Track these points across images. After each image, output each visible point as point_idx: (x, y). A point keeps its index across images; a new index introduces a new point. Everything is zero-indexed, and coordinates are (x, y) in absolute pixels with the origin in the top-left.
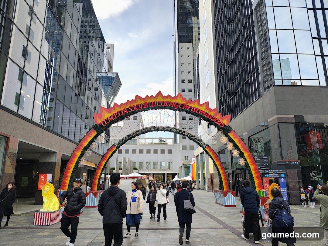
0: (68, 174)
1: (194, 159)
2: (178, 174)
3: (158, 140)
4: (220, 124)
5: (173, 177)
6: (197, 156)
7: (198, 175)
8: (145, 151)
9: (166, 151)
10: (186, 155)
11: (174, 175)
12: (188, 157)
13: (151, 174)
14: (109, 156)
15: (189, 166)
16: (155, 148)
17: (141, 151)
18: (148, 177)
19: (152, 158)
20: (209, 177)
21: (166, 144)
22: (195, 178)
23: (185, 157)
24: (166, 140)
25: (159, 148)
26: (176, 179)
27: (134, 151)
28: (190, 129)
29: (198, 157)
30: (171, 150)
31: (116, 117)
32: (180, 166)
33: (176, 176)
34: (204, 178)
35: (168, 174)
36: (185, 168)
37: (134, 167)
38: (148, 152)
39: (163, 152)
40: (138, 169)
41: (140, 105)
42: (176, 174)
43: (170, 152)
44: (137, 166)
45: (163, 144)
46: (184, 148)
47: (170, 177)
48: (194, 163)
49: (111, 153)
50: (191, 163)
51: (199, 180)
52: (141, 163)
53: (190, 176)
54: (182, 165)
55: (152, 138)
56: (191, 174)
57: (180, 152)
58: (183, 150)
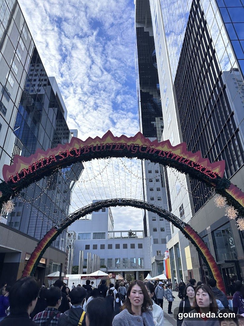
1: (167, 254)
2: (150, 272)
3: (127, 233)
4: (209, 174)
5: (145, 276)
6: (170, 250)
7: (173, 272)
8: (114, 246)
9: (136, 246)
10: (159, 250)
11: (146, 273)
12: (160, 252)
13: (121, 272)
14: (46, 244)
15: (162, 262)
16: (125, 242)
17: (110, 247)
18: (114, 276)
19: (121, 253)
20: (187, 275)
21: (136, 237)
22: (170, 277)
23: (157, 252)
24: (136, 233)
25: (129, 242)
26: (148, 277)
27: (103, 247)
28: (160, 220)
29: (172, 250)
30: (141, 244)
32: (153, 262)
33: (149, 274)
34: (181, 276)
35: (140, 272)
36: (158, 264)
37: (102, 265)
38: (118, 246)
39: (133, 246)
40: (107, 267)
41: (78, 150)
42: (148, 272)
43: (140, 246)
44: (106, 264)
45: (133, 237)
46: (156, 241)
47: (143, 275)
48: (167, 258)
49: (49, 239)
50: (165, 259)
51: (175, 278)
52: (110, 260)
53: (164, 274)
54: (154, 261)
55: (121, 232)
56: (165, 271)
57: (151, 245)
58: (154, 244)
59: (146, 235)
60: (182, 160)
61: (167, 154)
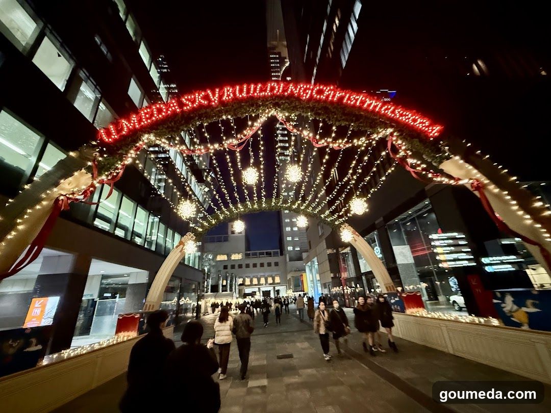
8: (251, 266)
9: (273, 264)
25: (266, 261)
58: (290, 261)
59: (282, 254)
60: (381, 108)
61: (357, 100)
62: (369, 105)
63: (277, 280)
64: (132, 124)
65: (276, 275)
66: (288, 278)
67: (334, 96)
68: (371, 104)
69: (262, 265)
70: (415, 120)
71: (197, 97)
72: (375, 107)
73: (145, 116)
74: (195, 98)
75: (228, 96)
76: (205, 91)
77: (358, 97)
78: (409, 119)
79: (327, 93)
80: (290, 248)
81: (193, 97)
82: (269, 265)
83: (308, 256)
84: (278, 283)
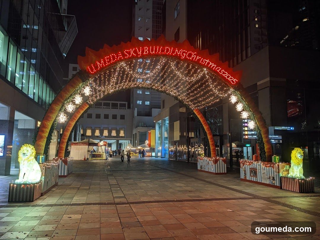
0: (44, 135)
8: (94, 116)
9: (119, 117)
18: (105, 143)
25: (111, 113)
31: (108, 63)
36: (140, 135)
44: (84, 132)
49: (82, 112)
56: (147, 142)
58: (138, 115)
59: (129, 107)
60: (216, 68)
61: (206, 62)
62: (211, 65)
63: (122, 134)
64: (102, 64)
65: (121, 129)
66: (134, 133)
67: (196, 58)
68: (212, 65)
69: (106, 117)
70: (228, 77)
71: (131, 51)
72: (213, 67)
73: (107, 60)
74: (130, 51)
75: (146, 52)
76: (135, 48)
77: (207, 60)
78: (226, 75)
79: (193, 56)
80: (140, 102)
81: (129, 50)
82: (114, 117)
83: (159, 114)
84: (122, 137)
